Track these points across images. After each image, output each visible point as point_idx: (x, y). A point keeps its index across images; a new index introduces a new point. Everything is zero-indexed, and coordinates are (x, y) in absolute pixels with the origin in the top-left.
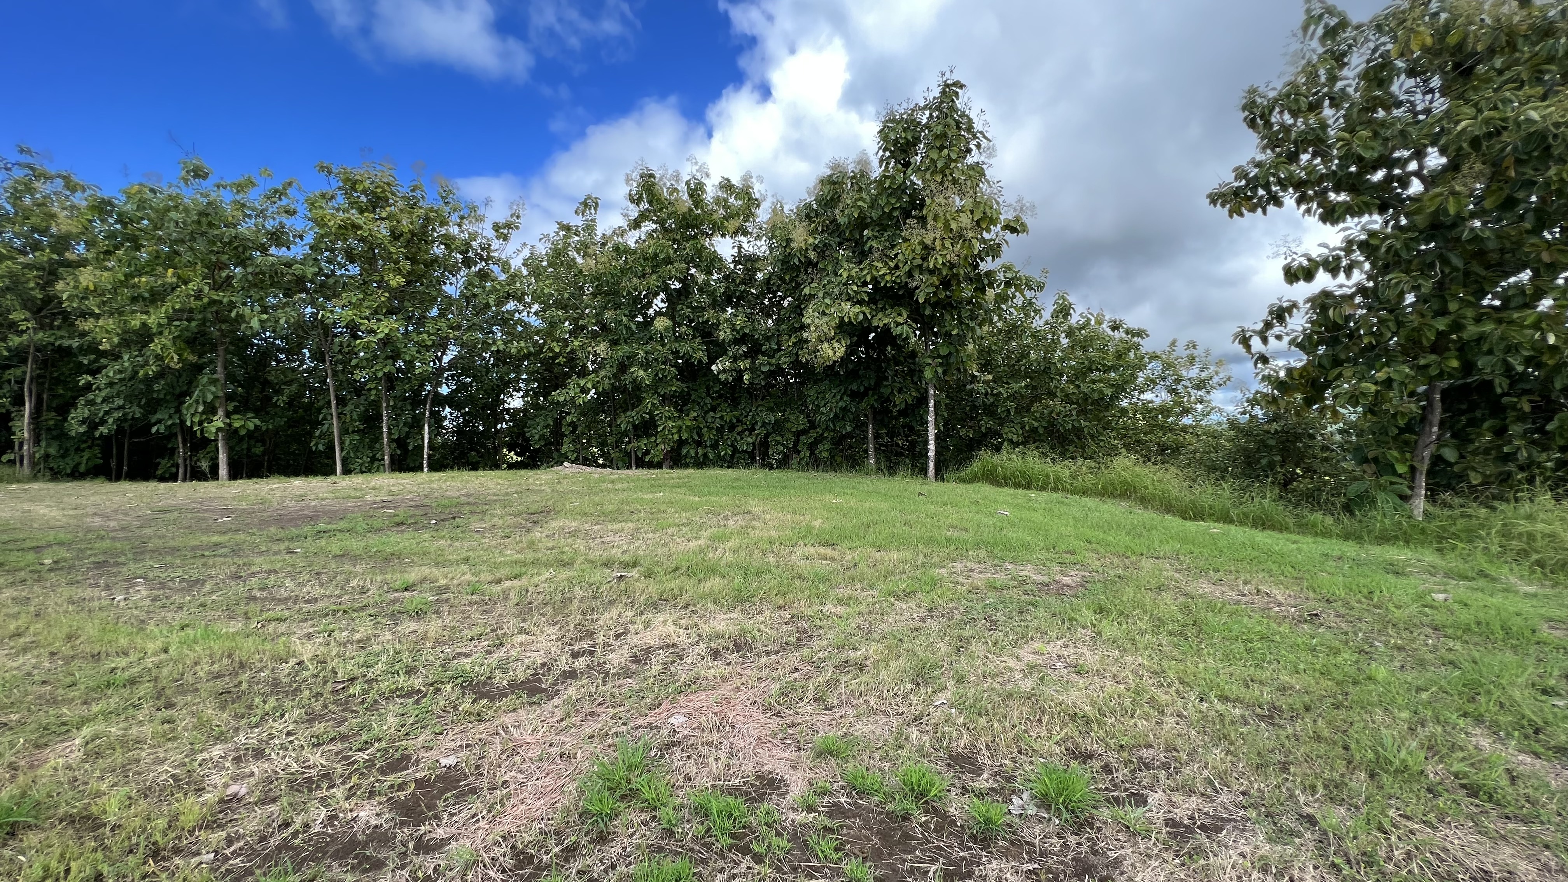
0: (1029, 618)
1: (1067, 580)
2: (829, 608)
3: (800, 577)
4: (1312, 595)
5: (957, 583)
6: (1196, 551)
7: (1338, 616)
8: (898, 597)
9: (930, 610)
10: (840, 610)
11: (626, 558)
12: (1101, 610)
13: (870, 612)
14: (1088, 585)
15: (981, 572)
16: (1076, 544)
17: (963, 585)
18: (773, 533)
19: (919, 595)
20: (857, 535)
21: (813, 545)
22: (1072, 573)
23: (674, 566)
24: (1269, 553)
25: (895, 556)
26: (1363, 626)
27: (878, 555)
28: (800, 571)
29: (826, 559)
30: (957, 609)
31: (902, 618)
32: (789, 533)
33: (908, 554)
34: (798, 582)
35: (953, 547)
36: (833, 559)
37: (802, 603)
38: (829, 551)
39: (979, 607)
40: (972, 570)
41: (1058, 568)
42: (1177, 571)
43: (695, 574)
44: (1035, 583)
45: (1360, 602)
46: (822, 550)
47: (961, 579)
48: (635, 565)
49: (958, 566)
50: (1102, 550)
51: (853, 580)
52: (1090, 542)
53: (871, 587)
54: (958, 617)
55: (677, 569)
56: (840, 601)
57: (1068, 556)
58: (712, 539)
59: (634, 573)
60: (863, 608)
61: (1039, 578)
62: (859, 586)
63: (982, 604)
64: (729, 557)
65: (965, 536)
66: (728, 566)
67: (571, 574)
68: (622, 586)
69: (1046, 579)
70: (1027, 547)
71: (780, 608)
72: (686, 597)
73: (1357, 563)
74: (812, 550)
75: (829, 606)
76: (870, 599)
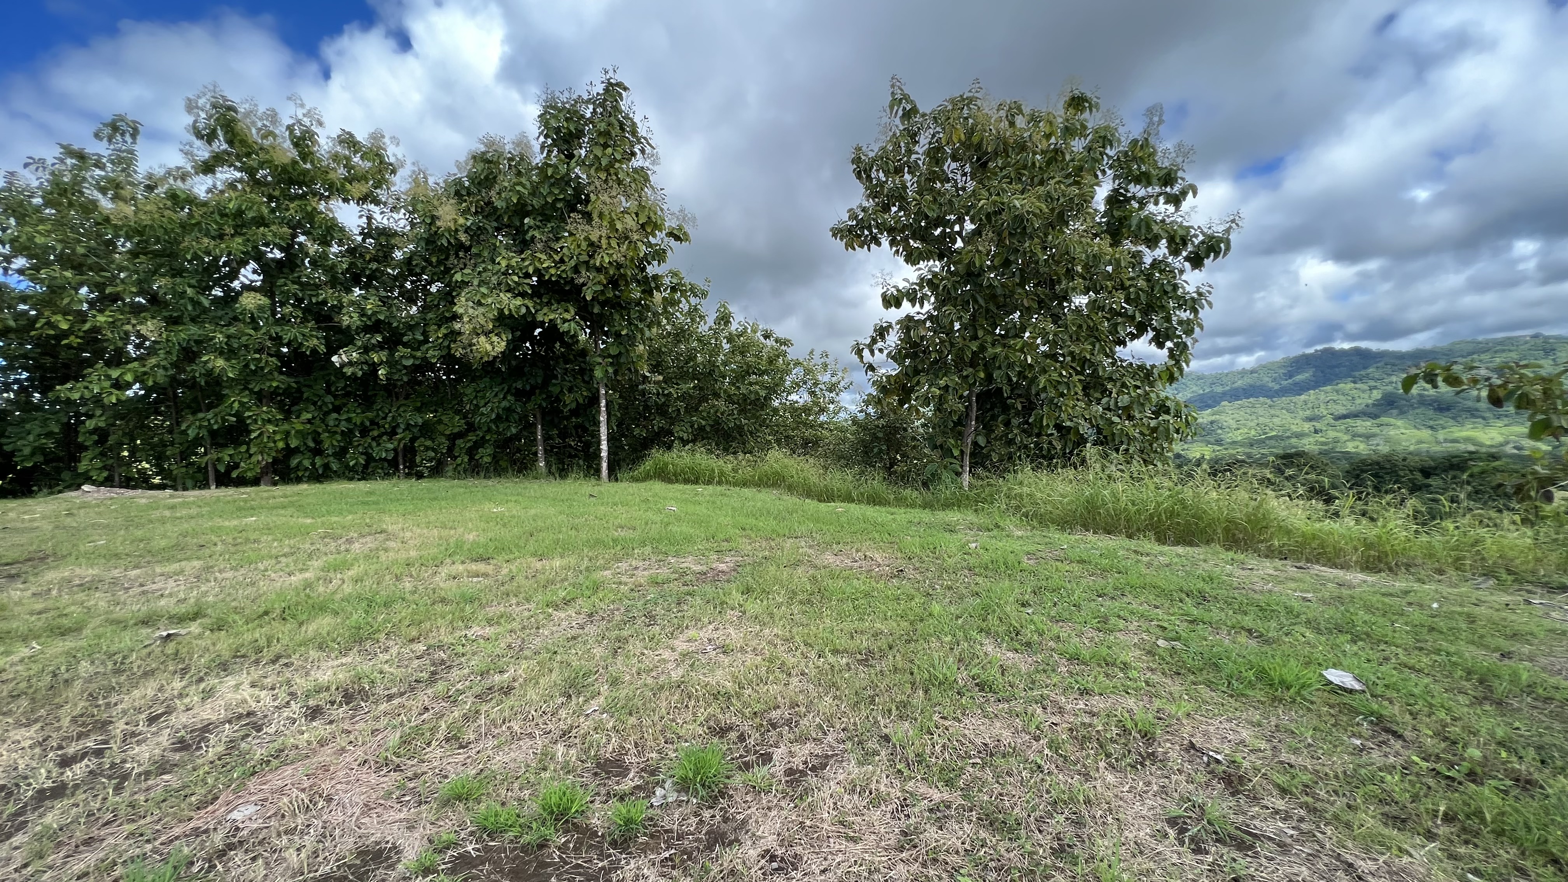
0: (685, 608)
1: (722, 567)
2: (476, 630)
3: (443, 600)
4: (899, 555)
5: (620, 583)
6: (825, 528)
7: (915, 569)
8: (557, 607)
9: (591, 615)
10: (489, 631)
11: (182, 609)
12: (747, 591)
13: (524, 628)
14: (739, 569)
15: (645, 569)
16: (732, 531)
17: (626, 584)
18: (413, 553)
19: (580, 601)
20: (517, 546)
21: (463, 562)
22: (728, 559)
23: (261, 610)
24: (875, 524)
25: (557, 563)
26: (929, 574)
27: (539, 565)
28: (443, 594)
29: (478, 576)
30: (618, 609)
31: (560, 629)
32: (434, 551)
33: (572, 560)
34: (439, 607)
35: (619, 547)
36: (486, 575)
37: (442, 630)
38: (481, 567)
39: (640, 604)
40: (636, 568)
41: (715, 557)
42: (810, 547)
43: (294, 617)
44: (694, 573)
45: (928, 556)
46: (474, 567)
47: (624, 579)
48: (195, 616)
49: (623, 566)
50: (753, 536)
51: (508, 595)
52: (744, 529)
53: (528, 600)
54: (618, 617)
55: (266, 613)
56: (490, 622)
57: (725, 544)
58: (325, 569)
59: (194, 628)
60: (515, 625)
61: (697, 568)
62: (514, 601)
63: (642, 602)
64: (348, 589)
65: (630, 534)
66: (346, 599)
67: (80, 643)
68: (171, 648)
69: (704, 568)
70: (689, 539)
71: (412, 641)
72: (277, 648)
73: (929, 526)
74: (461, 568)
75: (476, 628)
76: (526, 614)
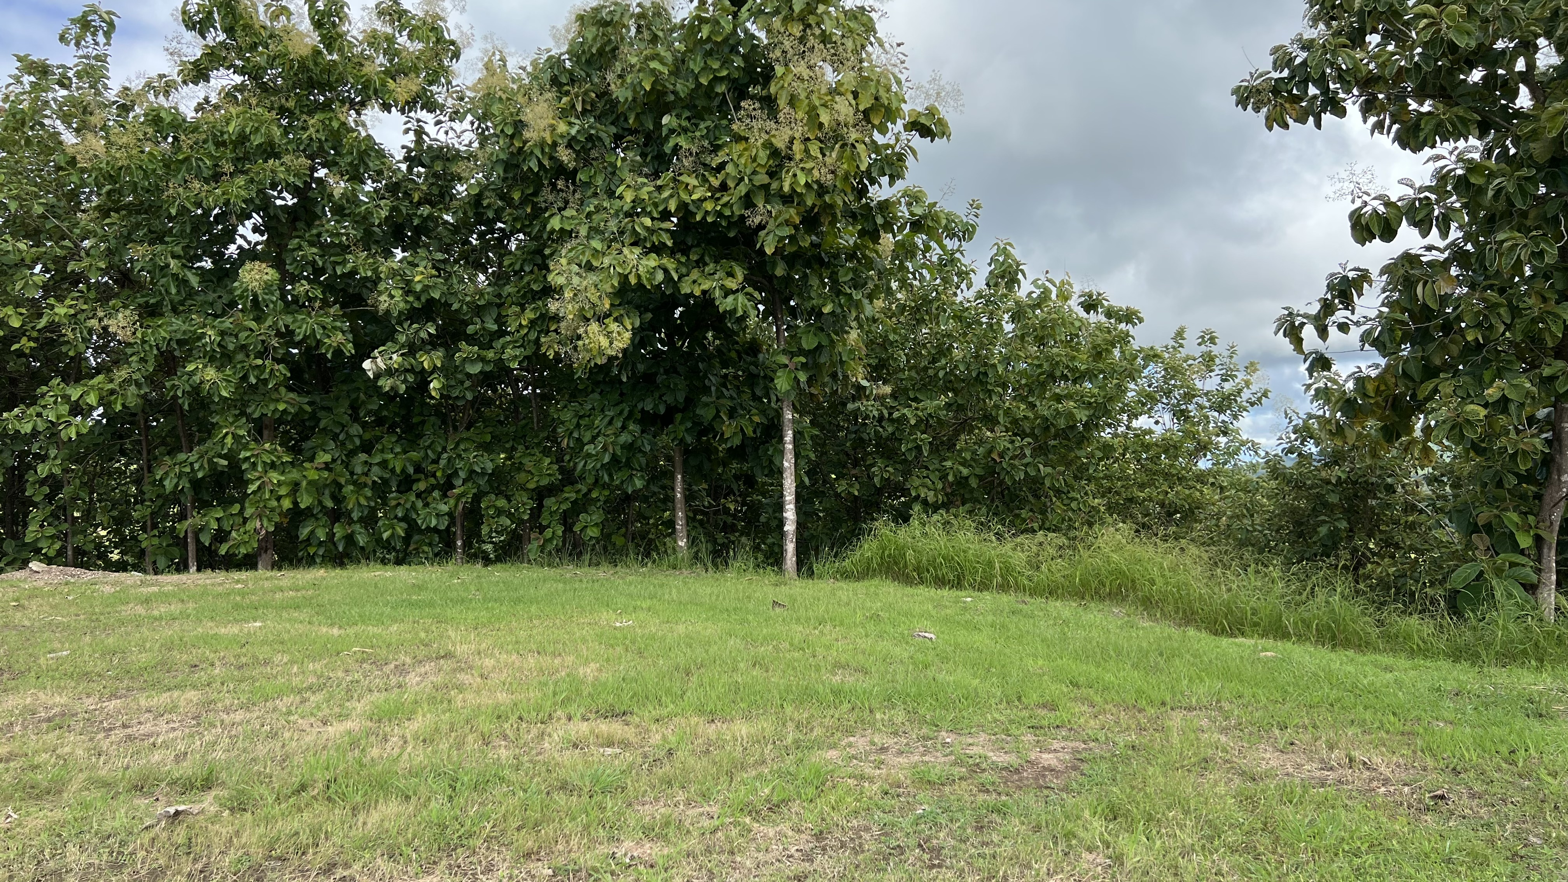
0: (996, 838)
1: (1048, 759)
2: (627, 848)
3: (564, 786)
4: (1430, 762)
5: (862, 777)
6: (1247, 692)
7: (1473, 796)
8: (755, 813)
9: (819, 836)
10: (651, 850)
11: (187, 769)
12: (1113, 814)
13: (708, 851)
14: (1085, 767)
15: (900, 753)
16: (1056, 689)
17: (871, 780)
18: (502, 697)
19: (795, 807)
20: (668, 692)
21: (585, 719)
22: (1056, 745)
23: (296, 781)
24: (1353, 688)
25: (742, 729)
26: (1508, 809)
27: (711, 730)
28: (562, 773)
29: (610, 744)
30: (867, 829)
31: (769, 857)
32: (534, 695)
33: (766, 725)
34: (560, 798)
35: (846, 706)
36: (625, 744)
37: (574, 842)
38: (615, 728)
39: (906, 823)
40: (883, 749)
41: (1030, 737)
42: (1224, 730)
43: (343, 797)
44: (995, 767)
45: (1499, 769)
46: (604, 727)
47: (869, 770)
48: (207, 784)
49: (860, 743)
50: (1098, 699)
51: (670, 784)
52: (1076, 685)
53: (705, 796)
54: (871, 846)
55: (303, 787)
56: (649, 832)
57: (1042, 712)
58: (378, 717)
59: (208, 803)
60: (693, 843)
61: (1001, 759)
62: (681, 796)
63: (911, 817)
64: (419, 756)
65: (865, 683)
66: (413, 773)
67: (58, 814)
68: (180, 835)
69: (1011, 759)
70: (972, 698)
71: (528, 855)
72: (327, 850)
73: (1485, 703)
74: (584, 727)
75: (628, 844)
76: (706, 823)
